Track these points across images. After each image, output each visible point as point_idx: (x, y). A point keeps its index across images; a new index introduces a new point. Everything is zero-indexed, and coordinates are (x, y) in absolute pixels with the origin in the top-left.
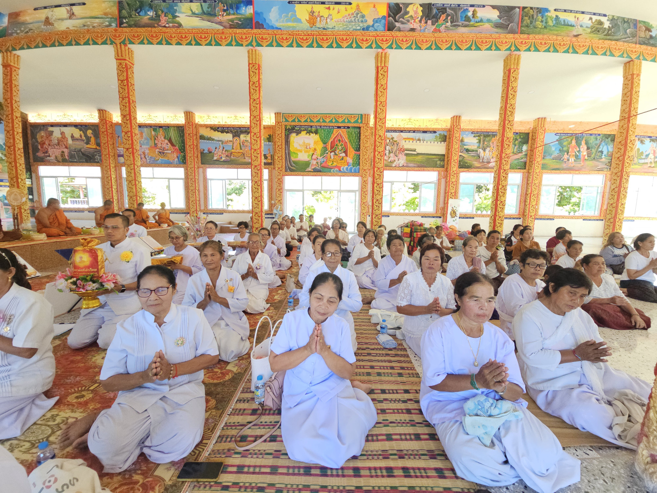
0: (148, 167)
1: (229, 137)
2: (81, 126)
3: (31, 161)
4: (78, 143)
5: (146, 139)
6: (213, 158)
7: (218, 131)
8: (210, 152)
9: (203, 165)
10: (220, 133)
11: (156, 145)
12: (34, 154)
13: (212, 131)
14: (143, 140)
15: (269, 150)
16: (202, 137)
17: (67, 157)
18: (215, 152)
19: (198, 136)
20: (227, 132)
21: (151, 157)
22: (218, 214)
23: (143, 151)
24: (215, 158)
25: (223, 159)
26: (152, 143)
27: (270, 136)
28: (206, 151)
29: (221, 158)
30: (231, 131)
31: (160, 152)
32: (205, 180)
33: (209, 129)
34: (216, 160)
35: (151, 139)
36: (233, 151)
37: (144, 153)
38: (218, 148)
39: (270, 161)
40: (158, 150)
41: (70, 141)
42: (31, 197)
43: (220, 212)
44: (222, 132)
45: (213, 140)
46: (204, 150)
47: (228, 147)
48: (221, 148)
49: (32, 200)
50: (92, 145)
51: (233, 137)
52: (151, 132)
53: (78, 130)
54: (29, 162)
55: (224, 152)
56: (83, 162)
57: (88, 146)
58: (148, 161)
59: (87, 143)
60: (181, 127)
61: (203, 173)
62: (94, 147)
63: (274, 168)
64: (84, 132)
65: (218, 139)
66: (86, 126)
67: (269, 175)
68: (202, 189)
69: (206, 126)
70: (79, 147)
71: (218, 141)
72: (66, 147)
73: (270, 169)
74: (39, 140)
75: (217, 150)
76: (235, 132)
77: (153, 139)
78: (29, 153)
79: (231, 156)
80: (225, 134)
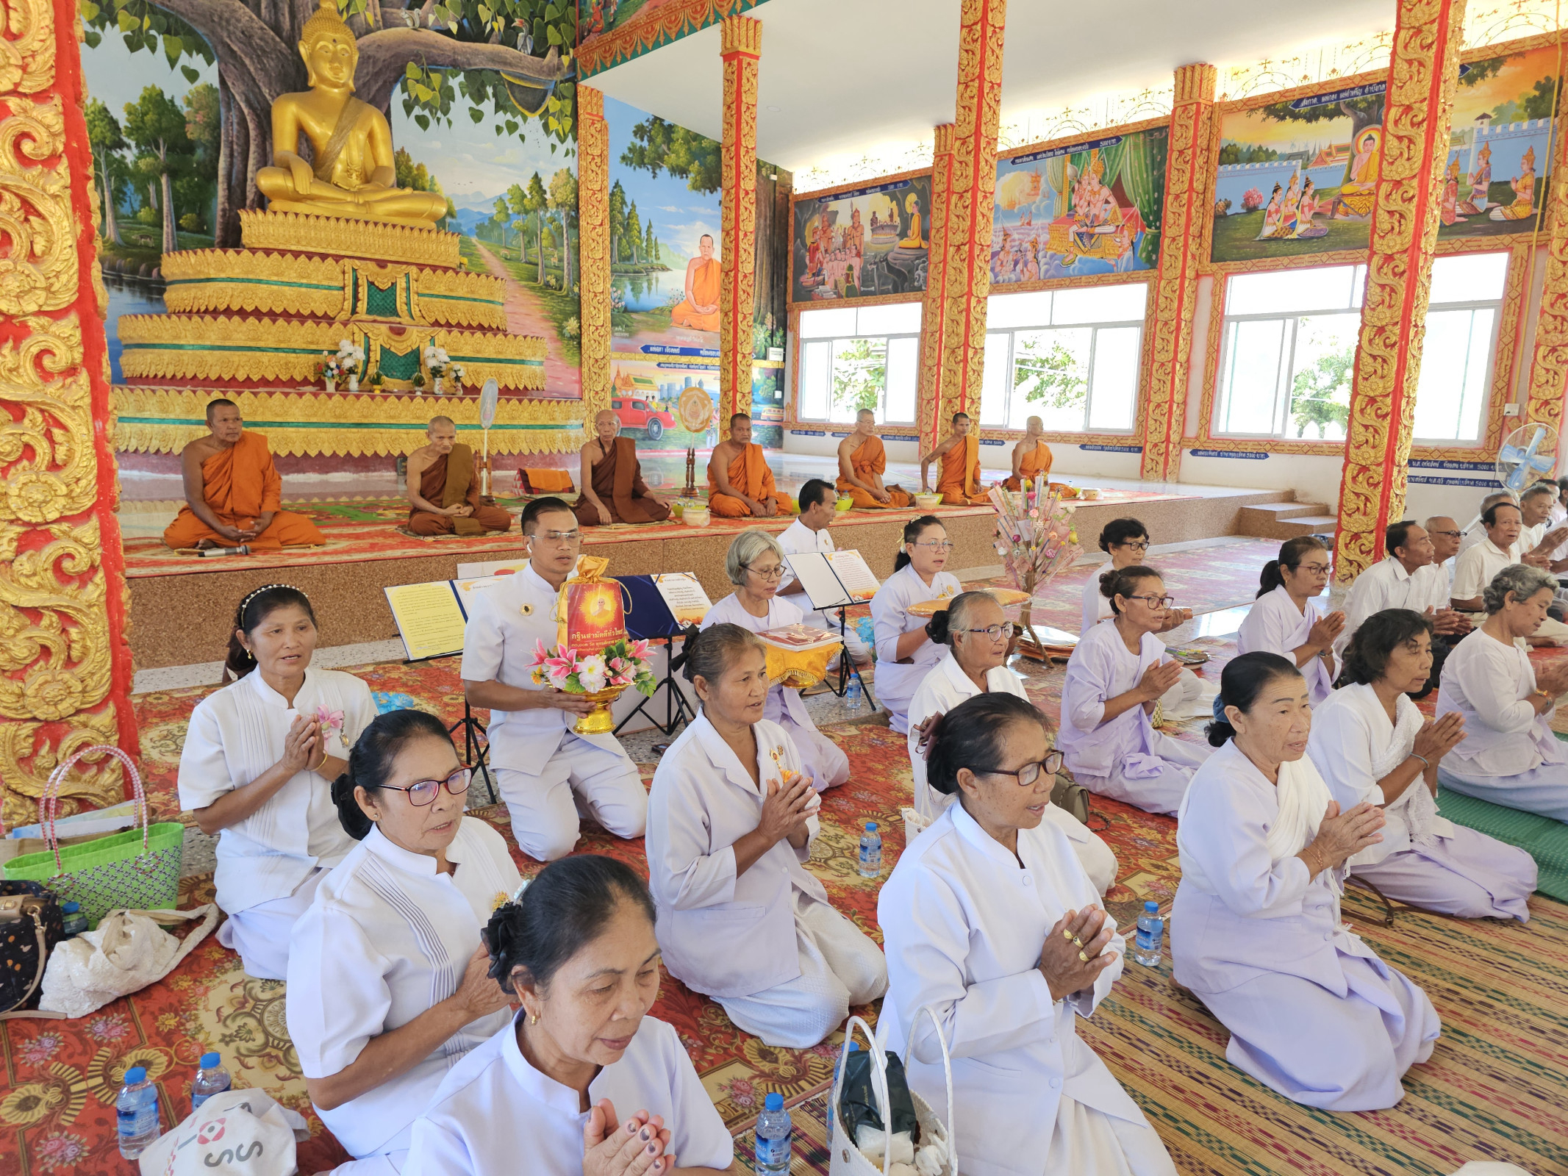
0: (1041, 289)
1: (1339, 130)
2: (895, 184)
3: (789, 299)
4: (882, 237)
5: (1047, 196)
6: (1259, 231)
7: (1295, 117)
8: (1251, 209)
9: (1215, 266)
10: (1301, 122)
11: (1072, 209)
12: (796, 279)
13: (1272, 120)
14: (1038, 198)
15: (1530, 157)
16: (1230, 155)
17: (856, 283)
18: (1272, 207)
19: (1216, 150)
20: (1331, 115)
21: (1052, 256)
22: (1246, 455)
23: (1032, 238)
24: (1267, 231)
25: (1300, 229)
26: (1060, 208)
27: (1545, 88)
28: (1236, 208)
29: (1293, 226)
30: (1352, 106)
31: (1080, 235)
32: (1218, 320)
33: (1260, 114)
34: (1269, 239)
35: (1061, 193)
36: (1348, 189)
37: (1034, 244)
38: (1284, 186)
39: (1522, 211)
40: (1075, 228)
41: (868, 235)
42: (778, 394)
43: (1259, 449)
44: (1311, 117)
45: (1269, 155)
46: (1228, 205)
47: (1329, 178)
48: (1298, 188)
49: (779, 403)
50: (913, 241)
51: (1357, 128)
52: (1064, 167)
53: (887, 198)
54: (785, 303)
55: (1306, 200)
56: (887, 292)
57: (905, 243)
58: (1043, 268)
59: (903, 235)
60: (1160, 129)
61: (1213, 294)
62: (915, 243)
63: (1543, 246)
64: (898, 204)
65: (1288, 151)
66: (905, 182)
67: (1509, 283)
68: (1199, 357)
69: (1249, 106)
70: (885, 248)
71: (1291, 157)
72: (858, 255)
73: (1521, 249)
74: (808, 242)
75: (1278, 197)
76: (1370, 104)
77: (1066, 191)
78: (786, 278)
79: (1334, 211)
80: (1323, 121)
